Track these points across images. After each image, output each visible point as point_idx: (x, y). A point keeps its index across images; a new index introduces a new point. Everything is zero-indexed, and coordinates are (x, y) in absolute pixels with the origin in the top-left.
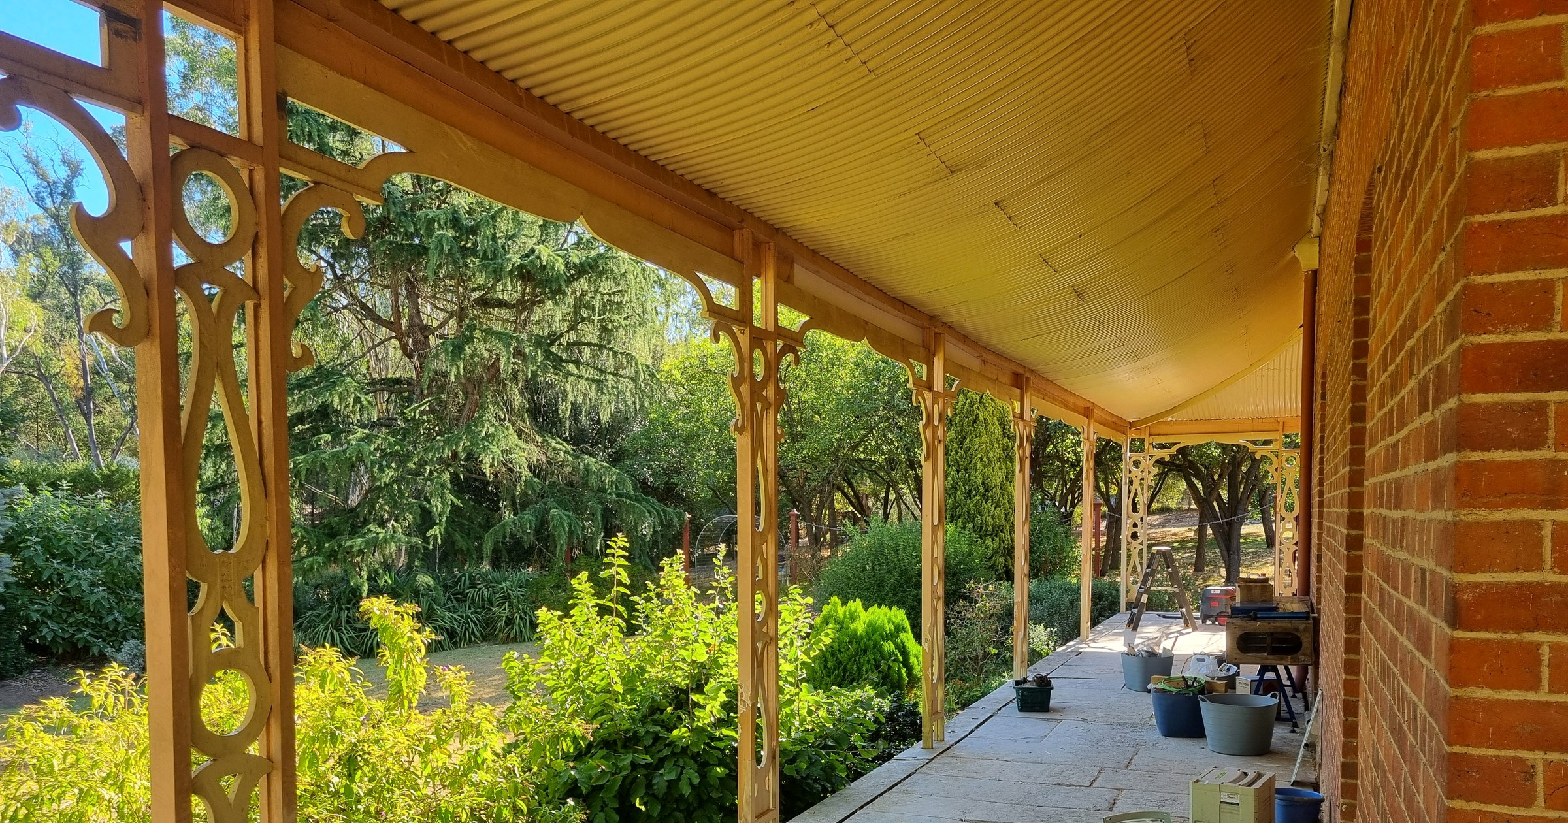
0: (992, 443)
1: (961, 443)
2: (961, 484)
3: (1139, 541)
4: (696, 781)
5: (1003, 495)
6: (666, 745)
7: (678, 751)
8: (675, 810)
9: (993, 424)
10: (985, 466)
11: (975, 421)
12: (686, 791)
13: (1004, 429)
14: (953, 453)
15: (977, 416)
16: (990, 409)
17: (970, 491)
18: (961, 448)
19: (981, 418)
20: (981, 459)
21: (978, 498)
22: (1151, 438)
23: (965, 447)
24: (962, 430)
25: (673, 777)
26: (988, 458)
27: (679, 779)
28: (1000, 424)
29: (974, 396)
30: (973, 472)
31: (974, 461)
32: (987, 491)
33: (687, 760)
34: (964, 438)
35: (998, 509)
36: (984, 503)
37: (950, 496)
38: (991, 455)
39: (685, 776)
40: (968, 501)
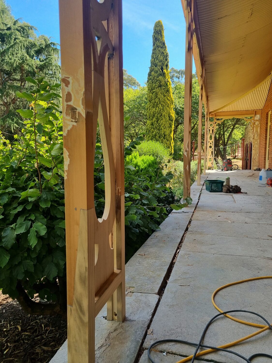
0: (166, 122)
1: (157, 122)
2: (157, 134)
3: (212, 148)
4: (43, 232)
5: (169, 138)
6: (19, 204)
7: (29, 207)
8: (26, 258)
9: (166, 116)
10: (164, 129)
11: (161, 115)
12: (33, 242)
13: (170, 118)
14: (155, 125)
15: (162, 114)
16: (166, 111)
17: (160, 136)
18: (157, 123)
19: (163, 114)
20: (163, 126)
21: (162, 138)
22: (216, 117)
23: (158, 123)
24: (157, 118)
25: (22, 231)
26: (165, 126)
27: (28, 232)
28: (168, 116)
29: (161, 108)
30: (161, 131)
31: (161, 127)
32: (165, 136)
33: (38, 215)
34: (158, 120)
35: (168, 141)
36: (164, 140)
37: (154, 138)
38: (166, 125)
39: (33, 229)
40: (159, 139)
